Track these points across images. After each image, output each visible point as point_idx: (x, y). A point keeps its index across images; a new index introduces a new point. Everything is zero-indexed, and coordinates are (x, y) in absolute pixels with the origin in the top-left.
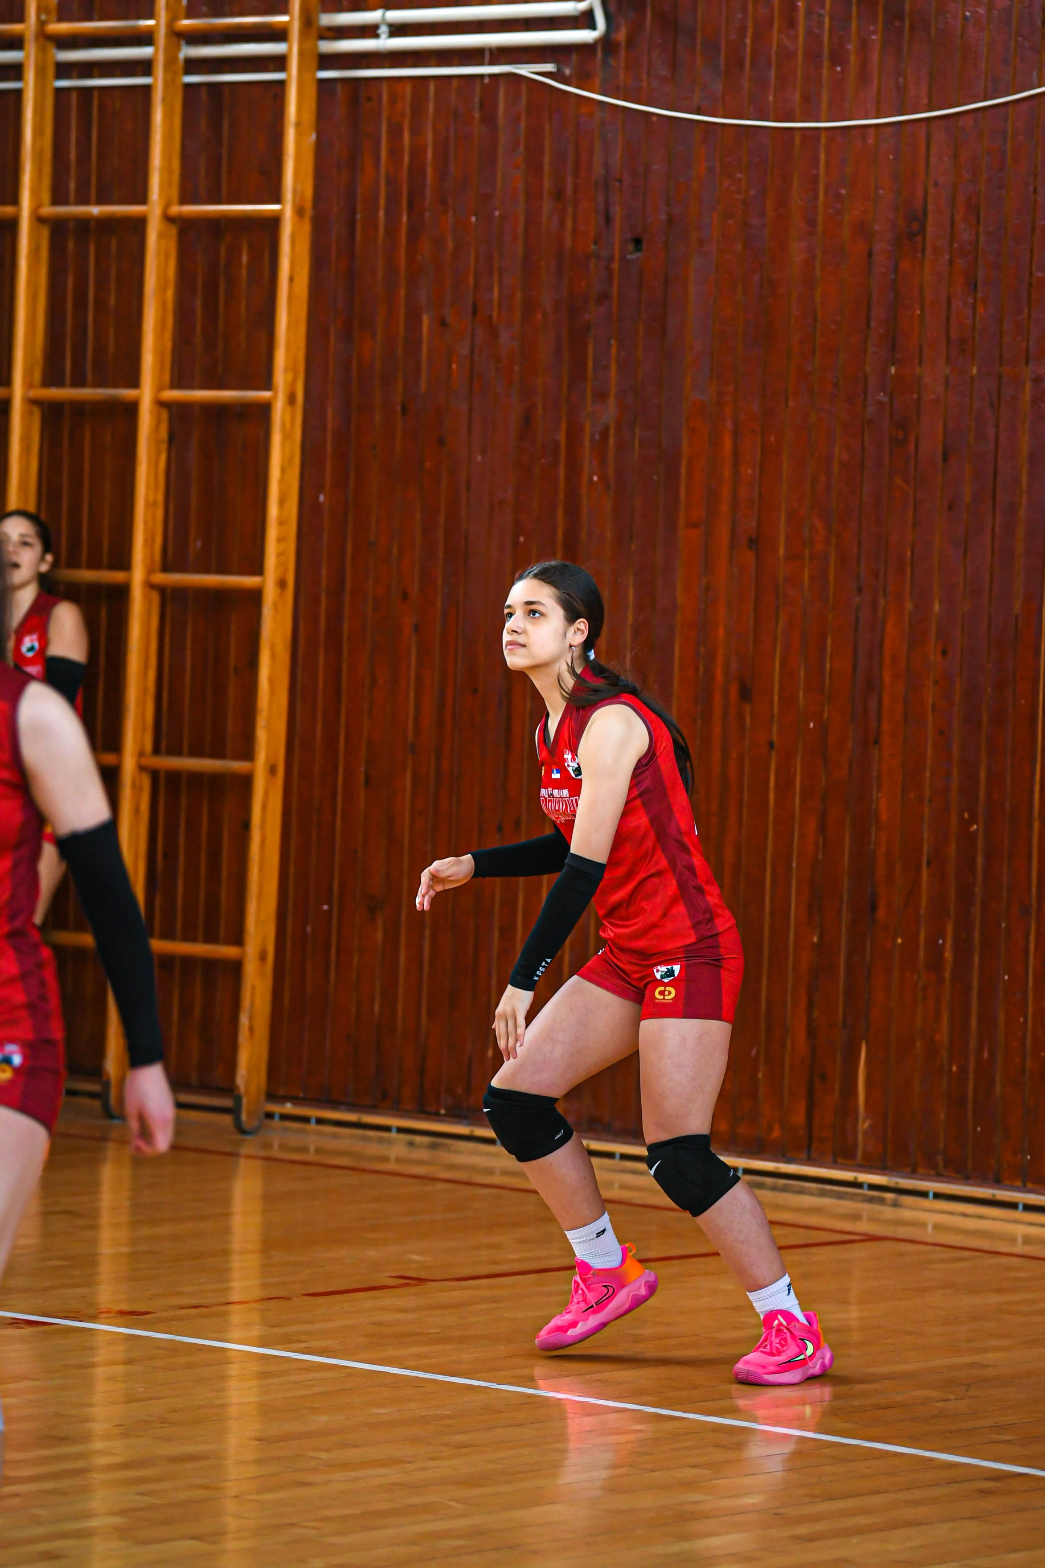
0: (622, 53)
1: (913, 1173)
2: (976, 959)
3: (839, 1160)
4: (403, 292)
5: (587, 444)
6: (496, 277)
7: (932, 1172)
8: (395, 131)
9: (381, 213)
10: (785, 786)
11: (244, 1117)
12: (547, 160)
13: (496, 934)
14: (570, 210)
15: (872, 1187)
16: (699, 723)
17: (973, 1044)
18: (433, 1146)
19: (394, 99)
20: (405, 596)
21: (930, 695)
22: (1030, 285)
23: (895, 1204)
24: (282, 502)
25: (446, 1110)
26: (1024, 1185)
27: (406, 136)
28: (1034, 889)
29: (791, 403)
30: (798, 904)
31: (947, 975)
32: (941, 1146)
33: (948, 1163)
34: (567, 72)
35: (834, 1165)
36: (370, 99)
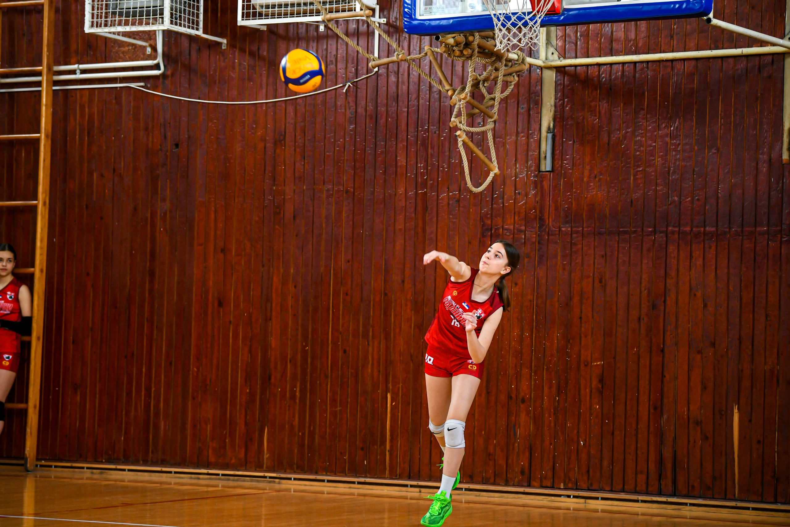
0: (170, 78)
1: (285, 472)
2: (308, 394)
3: (257, 469)
4: (86, 165)
5: (159, 217)
6: (122, 159)
7: (293, 471)
8: (82, 108)
9: (77, 137)
10: (236, 337)
11: (28, 465)
12: (141, 116)
13: (125, 395)
14: (151, 134)
15: (270, 477)
16: (203, 315)
17: (307, 425)
18: (101, 473)
19: (81, 97)
20: (88, 274)
21: (290, 301)
22: (324, 157)
23: (279, 483)
24: (41, 241)
25: (105, 460)
26: (326, 474)
27: (87, 109)
28: (329, 369)
29: (236, 201)
30: (241, 378)
31: (297, 401)
32: (295, 462)
33: (297, 469)
34: (149, 86)
35: (256, 471)
36: (72, 96)
